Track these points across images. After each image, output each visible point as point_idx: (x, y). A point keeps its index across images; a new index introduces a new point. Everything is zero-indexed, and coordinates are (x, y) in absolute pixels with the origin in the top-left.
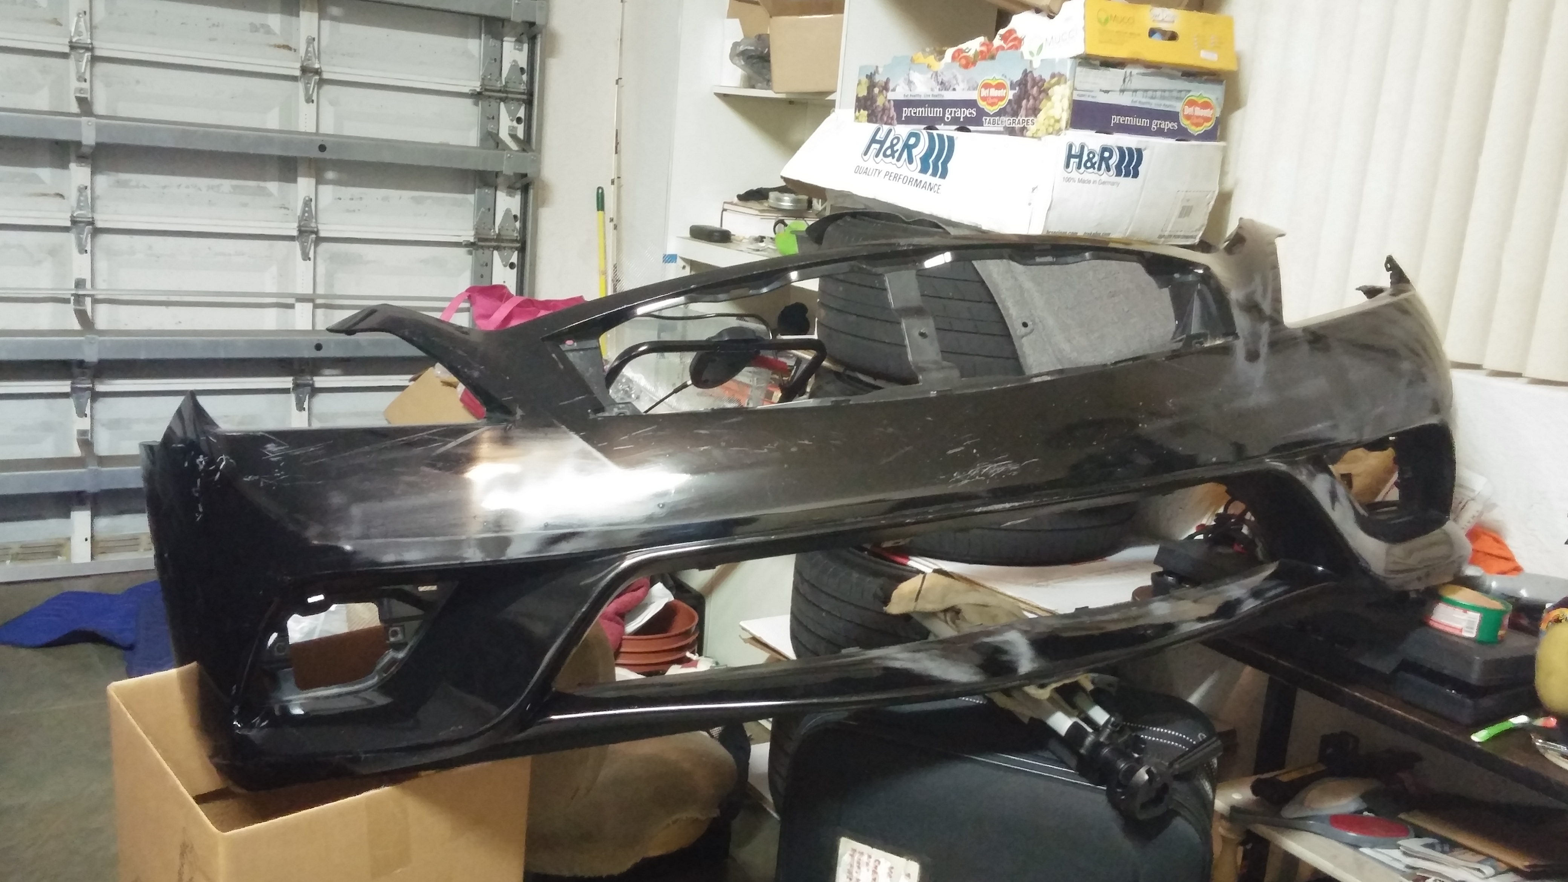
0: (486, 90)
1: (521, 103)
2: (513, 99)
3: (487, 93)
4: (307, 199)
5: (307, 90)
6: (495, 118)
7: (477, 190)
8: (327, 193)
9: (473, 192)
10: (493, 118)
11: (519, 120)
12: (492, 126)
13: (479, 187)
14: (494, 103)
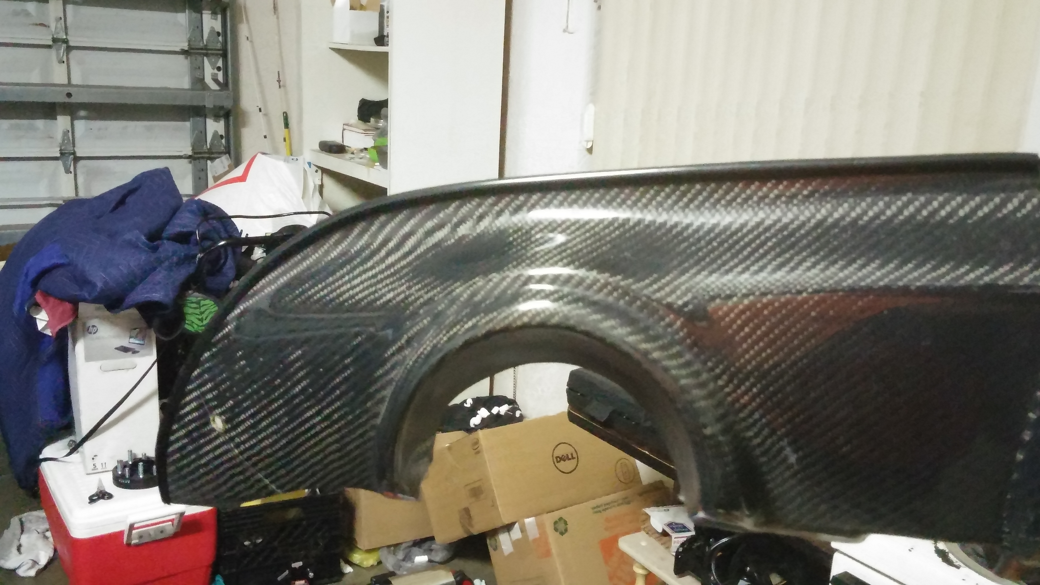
0: (193, 49)
1: (219, 56)
2: (213, 54)
3: (192, 51)
4: (65, 131)
5: (58, 54)
6: (201, 68)
7: (191, 119)
8: (80, 125)
9: (189, 120)
10: (199, 68)
11: (219, 69)
12: (199, 74)
13: (193, 117)
14: (199, 58)
